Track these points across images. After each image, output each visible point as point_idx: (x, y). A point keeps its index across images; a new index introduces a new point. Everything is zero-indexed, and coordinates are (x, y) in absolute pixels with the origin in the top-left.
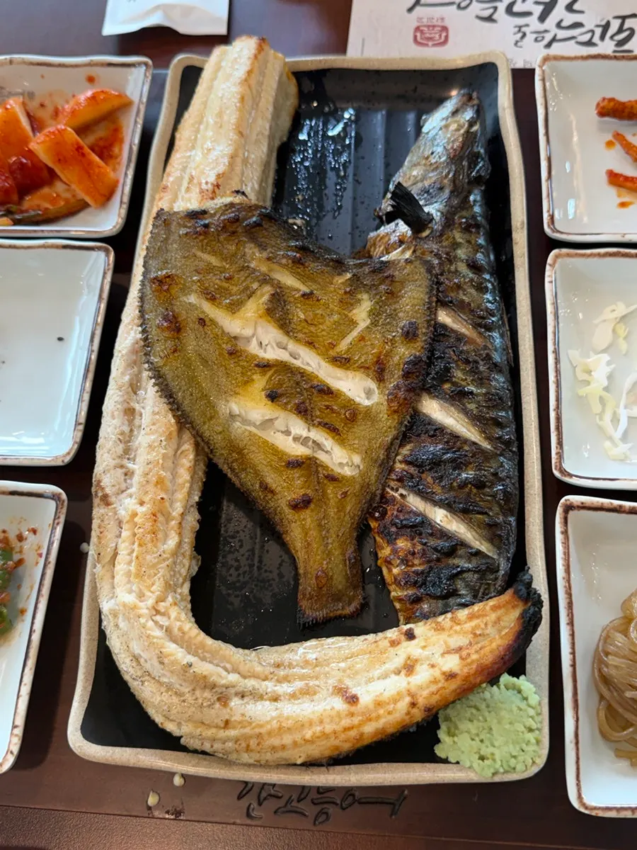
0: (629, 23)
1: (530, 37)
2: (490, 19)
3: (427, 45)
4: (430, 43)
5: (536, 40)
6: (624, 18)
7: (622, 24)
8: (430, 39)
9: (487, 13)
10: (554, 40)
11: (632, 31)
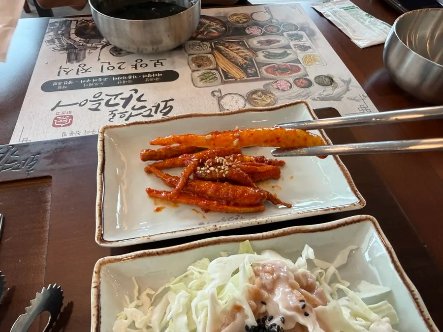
0: (169, 104)
1: (118, 116)
2: (97, 109)
3: (60, 126)
4: (62, 125)
5: (121, 117)
6: (166, 102)
7: (166, 104)
8: (62, 123)
9: (94, 107)
10: (131, 116)
11: (171, 107)
